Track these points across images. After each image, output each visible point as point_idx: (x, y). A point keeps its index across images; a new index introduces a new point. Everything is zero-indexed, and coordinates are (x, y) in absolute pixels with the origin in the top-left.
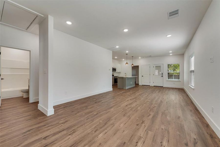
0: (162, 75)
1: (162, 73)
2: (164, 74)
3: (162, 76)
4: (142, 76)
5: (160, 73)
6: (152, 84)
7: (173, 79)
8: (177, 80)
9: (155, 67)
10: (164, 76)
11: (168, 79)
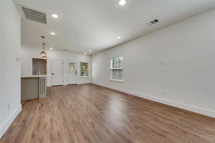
0: (76, 72)
1: (76, 71)
2: (77, 71)
3: (76, 73)
4: (53, 74)
5: (74, 70)
6: (65, 83)
8: (87, 77)
9: (69, 63)
11: (81, 76)
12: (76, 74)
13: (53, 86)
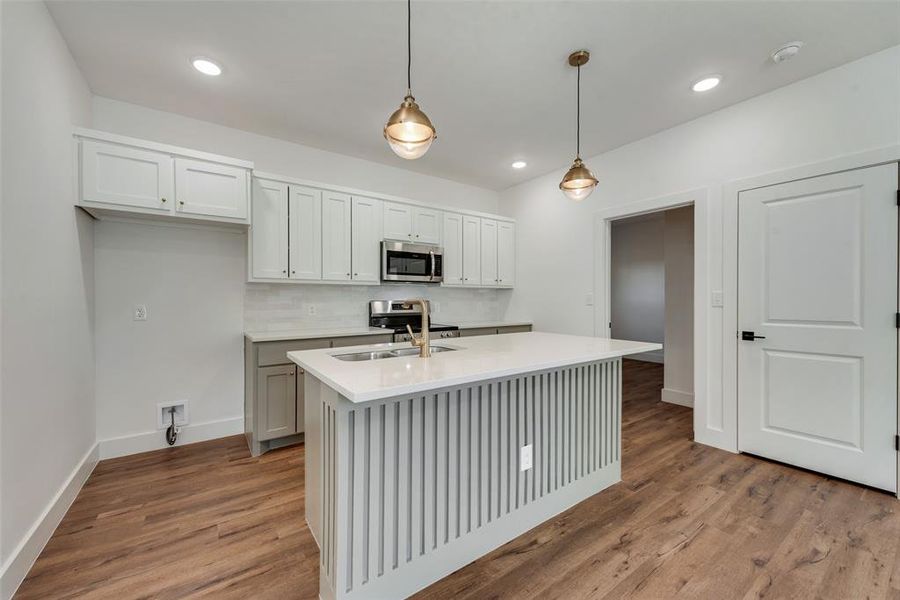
4: (748, 336)
13: (744, 454)
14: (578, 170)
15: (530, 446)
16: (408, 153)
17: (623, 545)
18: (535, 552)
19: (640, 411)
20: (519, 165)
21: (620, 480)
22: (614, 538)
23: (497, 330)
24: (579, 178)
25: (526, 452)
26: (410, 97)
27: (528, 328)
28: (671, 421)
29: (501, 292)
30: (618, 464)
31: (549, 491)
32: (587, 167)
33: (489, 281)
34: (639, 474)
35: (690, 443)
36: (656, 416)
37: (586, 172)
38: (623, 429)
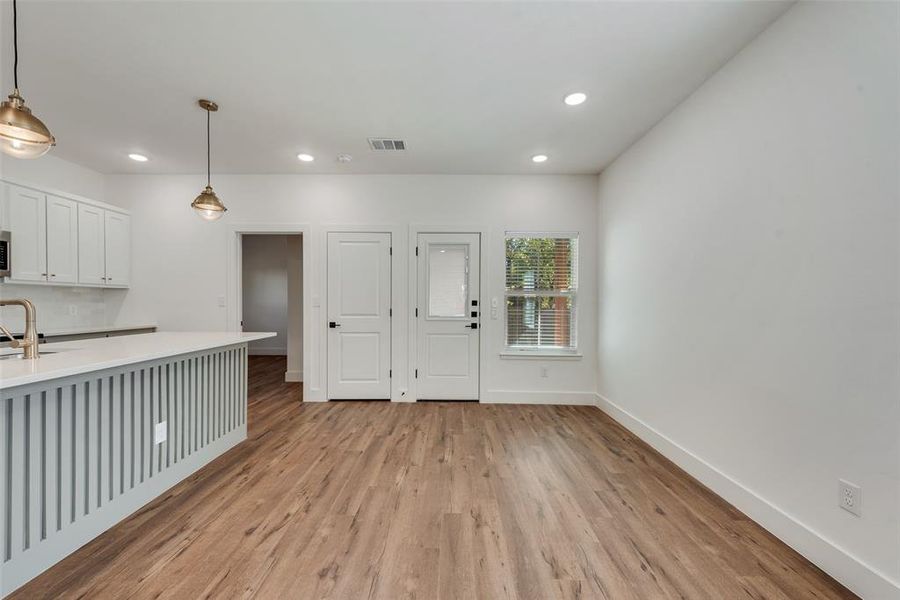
0: (474, 314)
1: (474, 303)
2: (484, 309)
3: (475, 320)
4: (333, 325)
6: (405, 391)
7: (534, 342)
8: (556, 348)
9: (425, 252)
10: (484, 320)
11: (511, 341)
12: (474, 326)
13: (332, 400)
14: (207, 196)
15: (164, 423)
16: (14, 151)
17: (245, 470)
18: (170, 502)
19: (267, 392)
20: (138, 158)
21: (246, 438)
22: (239, 469)
23: (107, 334)
24: (210, 204)
25: (160, 430)
26: (18, 97)
27: (153, 330)
28: (289, 394)
29: (107, 293)
30: (244, 427)
31: (183, 457)
32: (216, 195)
33: (93, 278)
34: (260, 430)
35: (300, 403)
36: (279, 393)
37: (216, 199)
38: (249, 408)
